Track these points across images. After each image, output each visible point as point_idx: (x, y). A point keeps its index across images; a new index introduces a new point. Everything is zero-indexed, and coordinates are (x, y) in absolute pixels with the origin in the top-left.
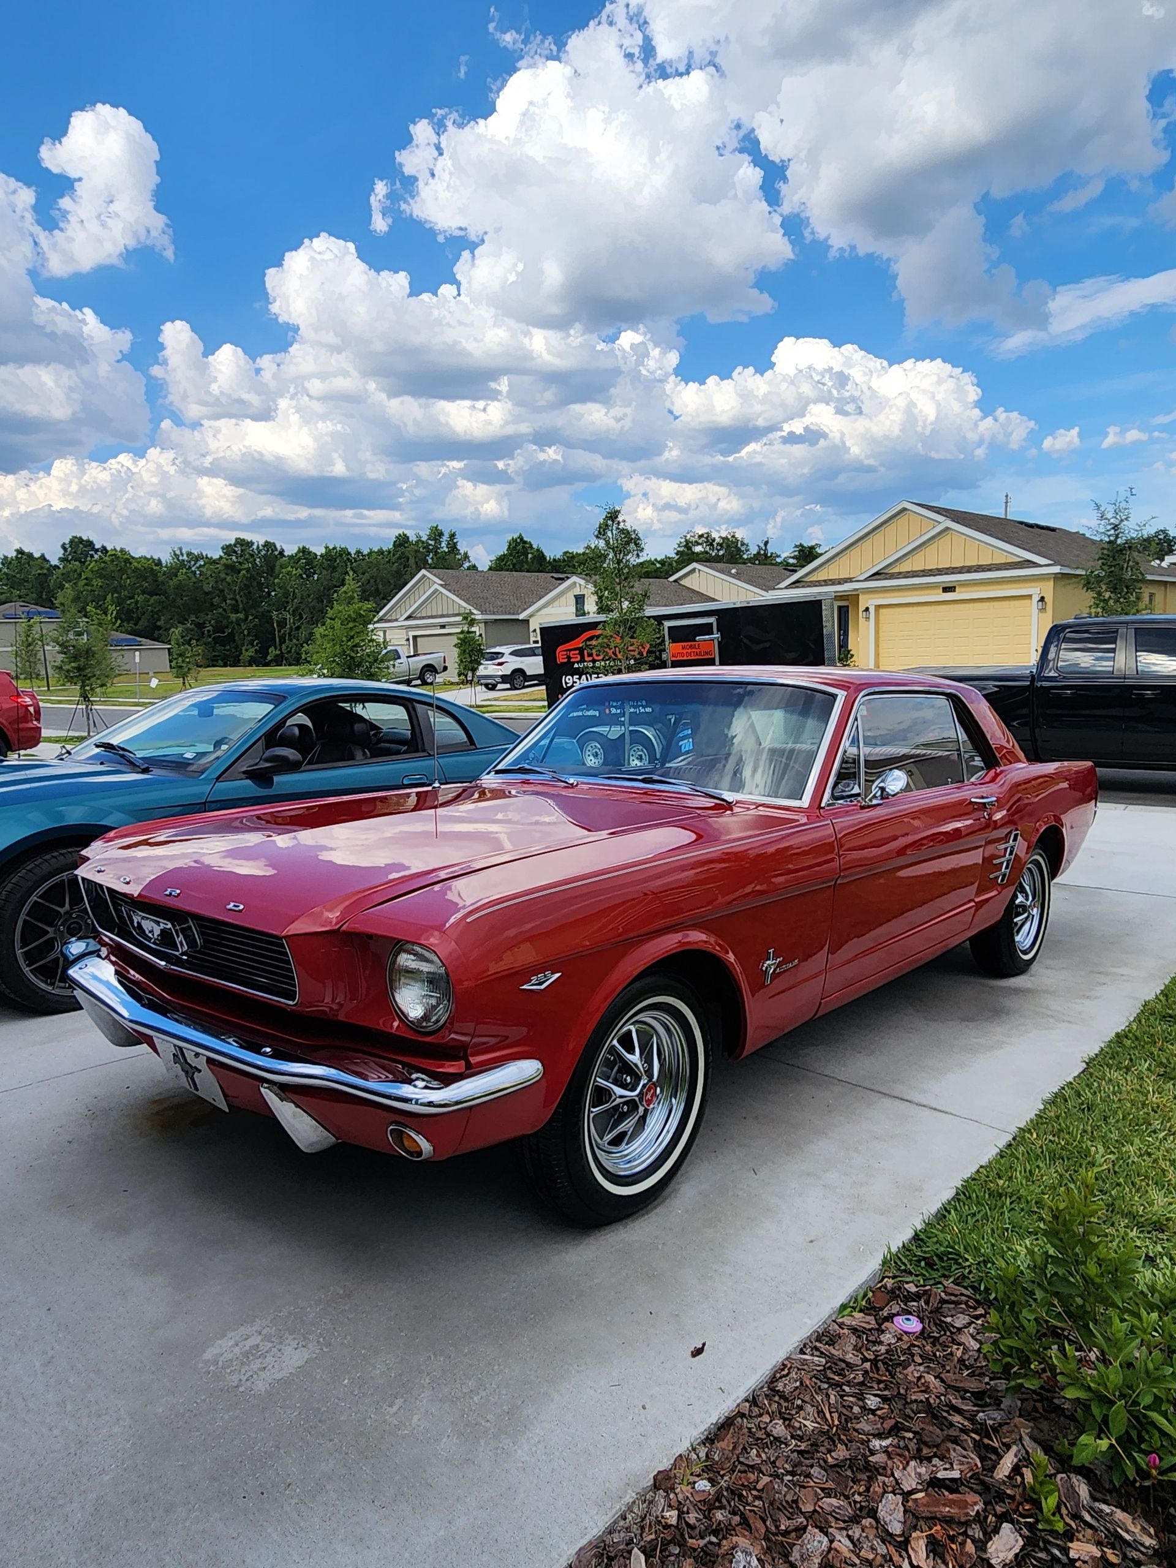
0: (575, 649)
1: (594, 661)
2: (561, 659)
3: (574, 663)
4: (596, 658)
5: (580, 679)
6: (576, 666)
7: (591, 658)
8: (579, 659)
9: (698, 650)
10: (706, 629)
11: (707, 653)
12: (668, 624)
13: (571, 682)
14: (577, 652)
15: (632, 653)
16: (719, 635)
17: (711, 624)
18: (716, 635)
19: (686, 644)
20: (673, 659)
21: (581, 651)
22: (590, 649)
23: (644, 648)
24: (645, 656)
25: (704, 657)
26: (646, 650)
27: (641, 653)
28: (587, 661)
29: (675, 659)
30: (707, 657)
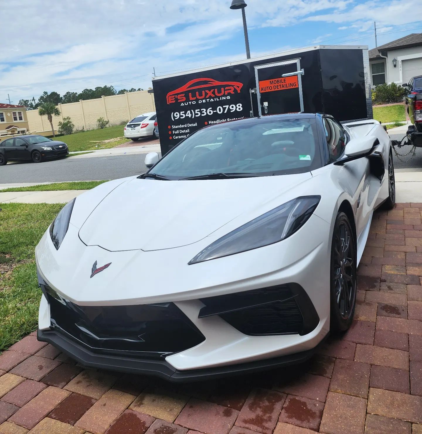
0: (180, 94)
1: (197, 100)
2: (170, 101)
3: (181, 103)
4: (199, 98)
5: (185, 114)
6: (182, 104)
7: (194, 98)
8: (184, 100)
9: (284, 84)
10: (293, 68)
11: (291, 85)
12: (257, 68)
13: (178, 116)
14: (184, 95)
16: (302, 71)
17: (295, 64)
18: (300, 72)
19: (273, 80)
20: (262, 92)
21: (186, 94)
22: (193, 92)
23: (239, 87)
24: (239, 92)
25: (289, 88)
26: (240, 88)
27: (235, 90)
28: (192, 101)
29: (264, 91)
30: (292, 87)
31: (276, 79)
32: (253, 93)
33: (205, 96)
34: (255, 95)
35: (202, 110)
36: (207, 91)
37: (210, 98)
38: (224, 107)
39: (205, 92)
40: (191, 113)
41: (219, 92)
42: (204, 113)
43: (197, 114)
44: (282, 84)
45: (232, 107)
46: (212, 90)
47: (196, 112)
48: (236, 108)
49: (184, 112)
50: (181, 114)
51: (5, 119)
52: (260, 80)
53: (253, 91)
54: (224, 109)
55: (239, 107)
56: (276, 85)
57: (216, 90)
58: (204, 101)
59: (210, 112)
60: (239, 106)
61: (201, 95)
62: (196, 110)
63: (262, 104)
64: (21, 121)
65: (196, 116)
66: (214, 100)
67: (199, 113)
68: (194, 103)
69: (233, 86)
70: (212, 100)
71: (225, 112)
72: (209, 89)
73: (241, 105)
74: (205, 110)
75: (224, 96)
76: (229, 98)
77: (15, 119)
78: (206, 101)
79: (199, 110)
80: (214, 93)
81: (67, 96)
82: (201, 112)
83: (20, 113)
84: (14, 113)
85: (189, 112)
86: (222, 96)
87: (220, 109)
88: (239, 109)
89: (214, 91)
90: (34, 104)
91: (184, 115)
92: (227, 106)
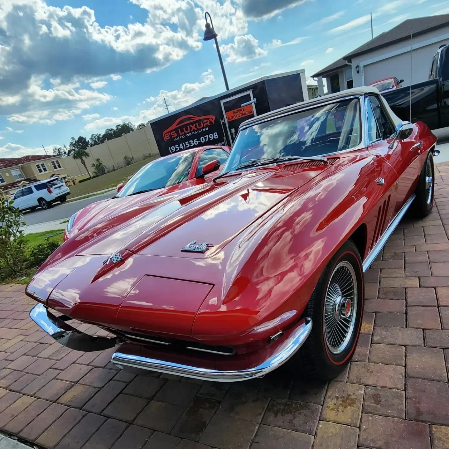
0: (172, 131)
1: (185, 134)
2: (166, 138)
3: (174, 138)
4: (187, 132)
5: (179, 146)
6: (175, 139)
7: (183, 133)
8: (176, 135)
9: (243, 112)
10: (247, 98)
11: (248, 112)
12: (222, 102)
13: (174, 149)
14: (175, 132)
15: (206, 124)
16: (255, 100)
17: (249, 94)
18: (253, 100)
19: (236, 110)
20: (229, 121)
21: (176, 130)
22: (181, 128)
23: (212, 119)
24: (213, 123)
25: (248, 115)
26: (214, 120)
27: (211, 122)
28: (181, 135)
29: (230, 120)
30: (249, 114)
31: (238, 109)
32: (223, 123)
33: (190, 130)
34: (224, 124)
35: (190, 141)
36: (191, 126)
37: (194, 131)
38: (205, 136)
39: (190, 127)
40: (183, 145)
41: (200, 125)
42: (192, 144)
43: (187, 146)
44: (242, 112)
45: (211, 136)
46: (195, 125)
47: (186, 144)
48: (214, 136)
49: (177, 145)
50: (176, 147)
51: (47, 169)
52: (226, 112)
53: (223, 121)
54: (205, 138)
55: (216, 136)
56: (238, 114)
57: (197, 124)
58: (190, 134)
59: (196, 143)
60: (215, 134)
61: (187, 130)
62: (186, 143)
63: (230, 131)
64: (60, 169)
65: (187, 147)
66: (197, 132)
67: (189, 144)
68: (183, 137)
69: (208, 119)
70: (196, 133)
71: (207, 141)
72: (192, 124)
73: (217, 133)
74: (192, 141)
75: (204, 128)
76: (207, 129)
77: (55, 168)
78: (192, 134)
79: (188, 142)
80: (196, 127)
81: (92, 138)
82: (189, 143)
83: (57, 161)
84: (53, 162)
85: (181, 144)
86: (202, 129)
87: (202, 139)
88: (216, 137)
89: (196, 125)
90: (67, 151)
91: (178, 148)
92: (207, 136)
